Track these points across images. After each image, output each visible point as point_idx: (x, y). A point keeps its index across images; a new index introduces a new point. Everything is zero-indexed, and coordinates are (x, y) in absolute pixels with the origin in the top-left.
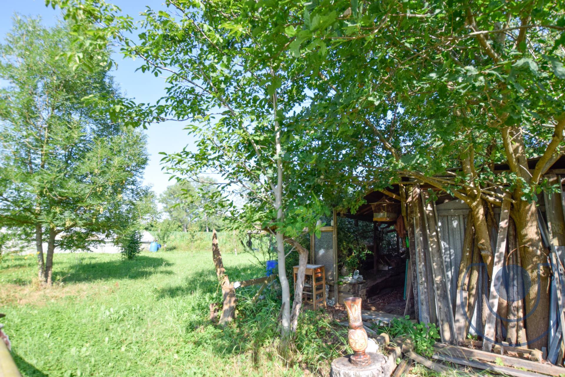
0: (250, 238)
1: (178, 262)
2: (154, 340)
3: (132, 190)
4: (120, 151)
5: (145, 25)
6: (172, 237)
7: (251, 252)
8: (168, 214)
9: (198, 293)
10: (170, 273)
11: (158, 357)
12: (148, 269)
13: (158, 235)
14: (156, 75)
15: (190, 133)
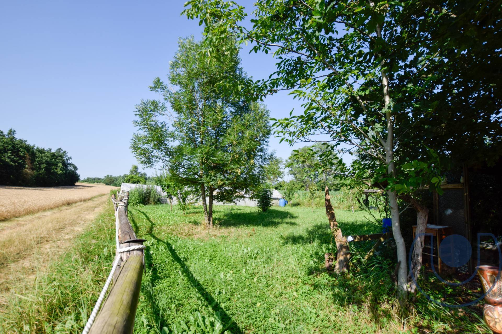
0: (367, 197)
1: (300, 216)
2: (278, 276)
3: (261, 156)
4: (250, 126)
5: (258, 14)
6: (296, 195)
7: (367, 209)
8: (293, 176)
9: (316, 243)
10: (294, 224)
11: (281, 291)
12: (276, 220)
13: (285, 193)
14: (267, 52)
15: (295, 97)
